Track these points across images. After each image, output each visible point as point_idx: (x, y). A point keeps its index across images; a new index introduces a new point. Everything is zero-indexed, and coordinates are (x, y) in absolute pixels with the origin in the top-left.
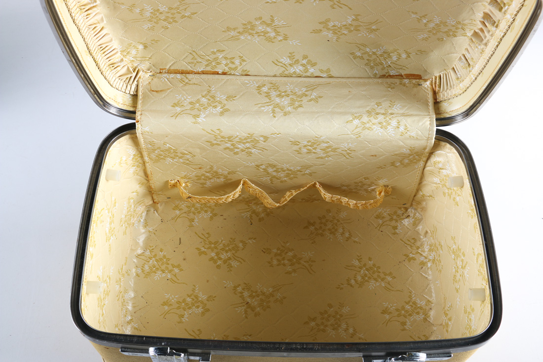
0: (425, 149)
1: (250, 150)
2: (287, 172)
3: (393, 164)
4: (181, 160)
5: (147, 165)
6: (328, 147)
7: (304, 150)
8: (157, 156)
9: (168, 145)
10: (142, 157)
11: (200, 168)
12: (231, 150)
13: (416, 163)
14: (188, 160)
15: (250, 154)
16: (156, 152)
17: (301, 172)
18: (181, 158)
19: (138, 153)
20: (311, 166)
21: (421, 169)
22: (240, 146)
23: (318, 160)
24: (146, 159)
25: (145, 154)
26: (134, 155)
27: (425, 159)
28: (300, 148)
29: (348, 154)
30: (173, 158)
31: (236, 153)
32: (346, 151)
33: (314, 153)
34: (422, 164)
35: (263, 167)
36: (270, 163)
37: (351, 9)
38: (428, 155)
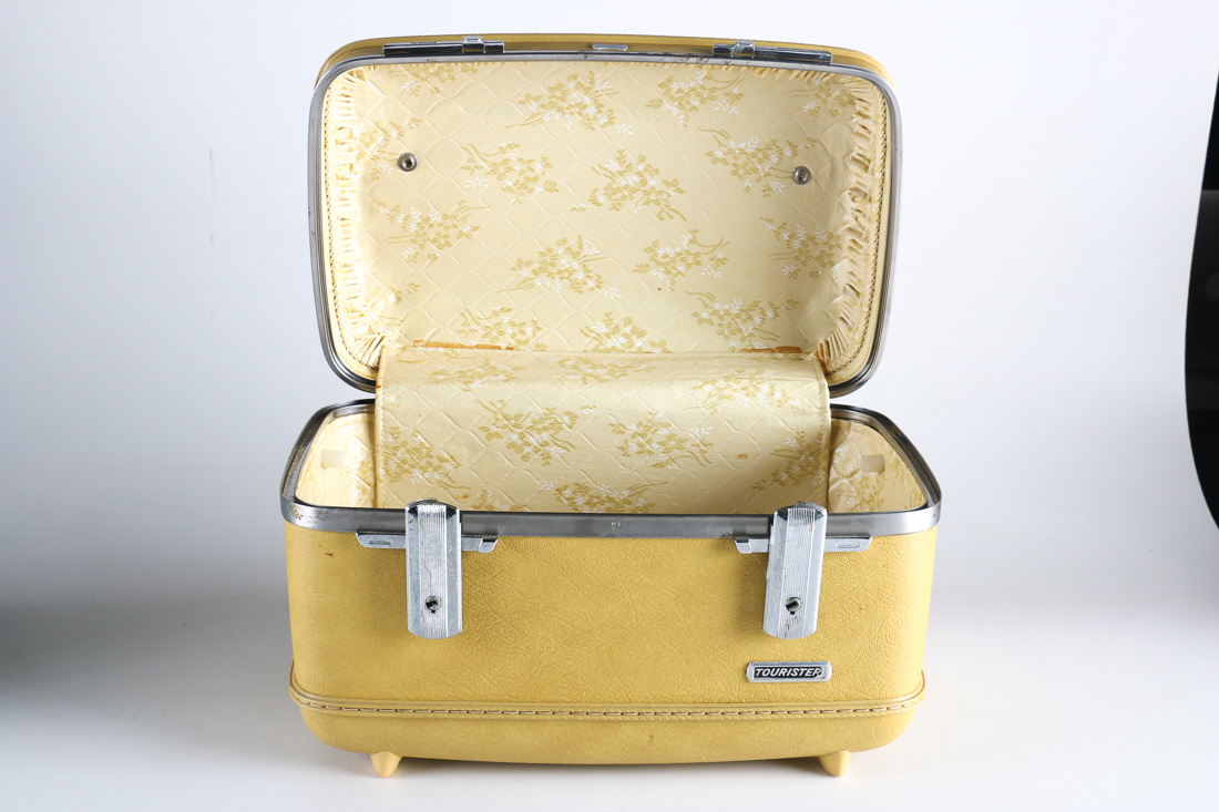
0: (820, 438)
1: (547, 448)
2: (607, 505)
3: (775, 477)
4: (437, 476)
5: (380, 486)
6: (669, 438)
7: (633, 447)
8: (398, 466)
9: (420, 437)
10: (375, 469)
11: (465, 497)
12: (519, 449)
13: (813, 474)
14: (447, 475)
15: (547, 457)
16: (399, 454)
17: (630, 503)
18: (436, 469)
19: (370, 459)
20: (646, 488)
21: (823, 487)
22: (532, 439)
23: (655, 470)
24: (381, 471)
25: (380, 458)
26: (362, 463)
27: (824, 464)
28: (626, 441)
29: (703, 452)
30: (423, 470)
31: (525, 458)
32: (698, 445)
33: (649, 452)
34: (822, 473)
35: (568, 493)
36: (580, 482)
37: (685, 220)
38: (827, 452)
